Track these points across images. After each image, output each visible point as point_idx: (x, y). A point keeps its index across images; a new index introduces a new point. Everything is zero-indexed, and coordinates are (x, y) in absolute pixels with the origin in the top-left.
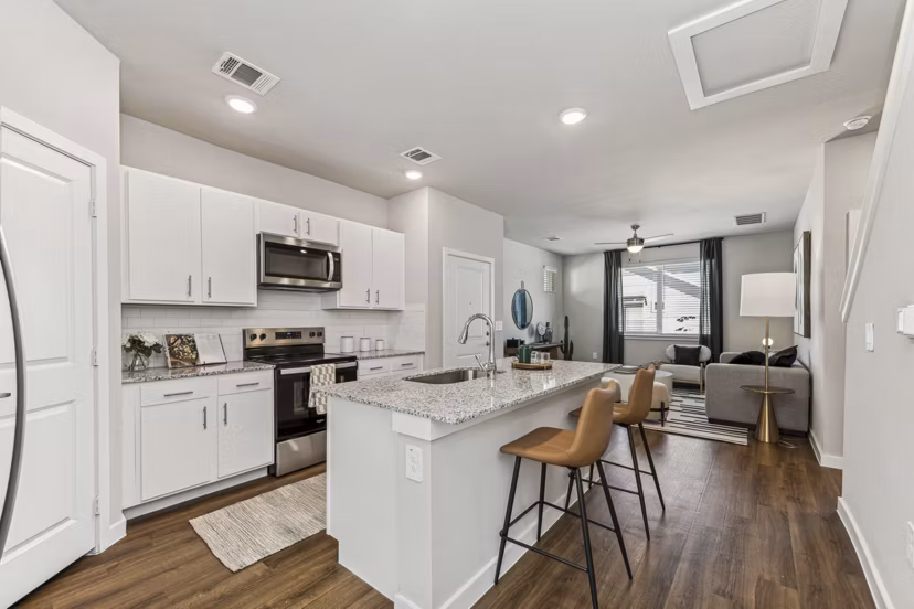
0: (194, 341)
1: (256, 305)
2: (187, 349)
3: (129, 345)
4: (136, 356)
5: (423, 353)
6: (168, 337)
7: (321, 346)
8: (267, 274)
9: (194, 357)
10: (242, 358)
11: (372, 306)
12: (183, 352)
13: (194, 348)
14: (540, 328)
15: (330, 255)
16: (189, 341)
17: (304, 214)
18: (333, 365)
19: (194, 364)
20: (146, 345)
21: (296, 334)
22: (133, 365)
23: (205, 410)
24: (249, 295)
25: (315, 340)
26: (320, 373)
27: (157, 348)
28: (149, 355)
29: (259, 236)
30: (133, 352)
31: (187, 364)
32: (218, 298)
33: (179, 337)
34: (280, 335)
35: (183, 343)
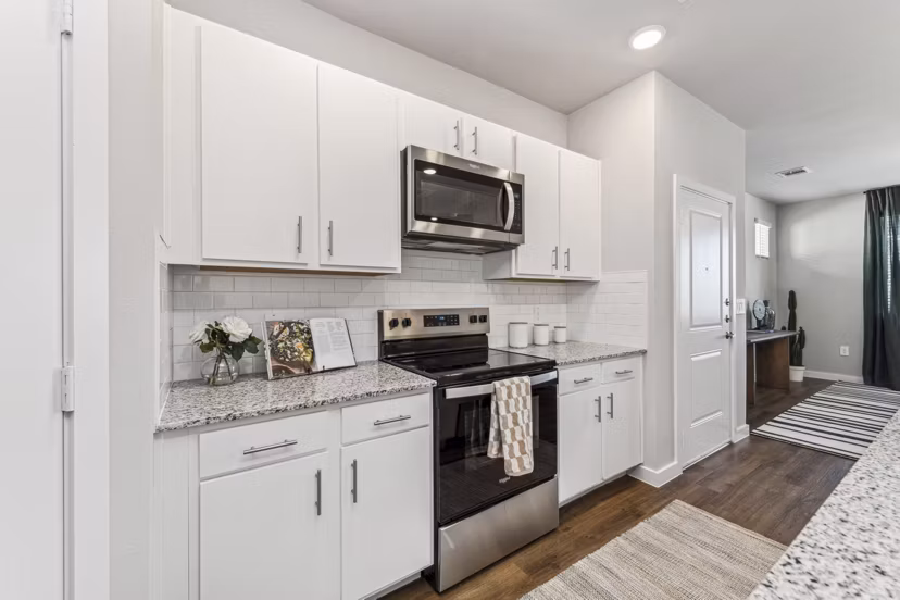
0: (309, 332)
1: (399, 271)
2: (299, 344)
3: (206, 341)
4: (220, 358)
5: (644, 353)
6: (270, 324)
7: (483, 337)
8: (418, 217)
9: (308, 358)
10: (377, 358)
11: (559, 274)
12: (293, 350)
13: (309, 343)
14: (757, 309)
15: (509, 189)
16: (302, 332)
17: (470, 121)
18: (526, 379)
19: (308, 369)
20: (232, 339)
21: (452, 319)
22: (215, 374)
23: (318, 476)
24: (390, 255)
25: (477, 328)
26: (509, 396)
27: (251, 343)
28: (238, 356)
29: (404, 154)
30: (215, 352)
31: (296, 371)
32: (344, 259)
33: (288, 324)
34: (430, 320)
35: (292, 335)
